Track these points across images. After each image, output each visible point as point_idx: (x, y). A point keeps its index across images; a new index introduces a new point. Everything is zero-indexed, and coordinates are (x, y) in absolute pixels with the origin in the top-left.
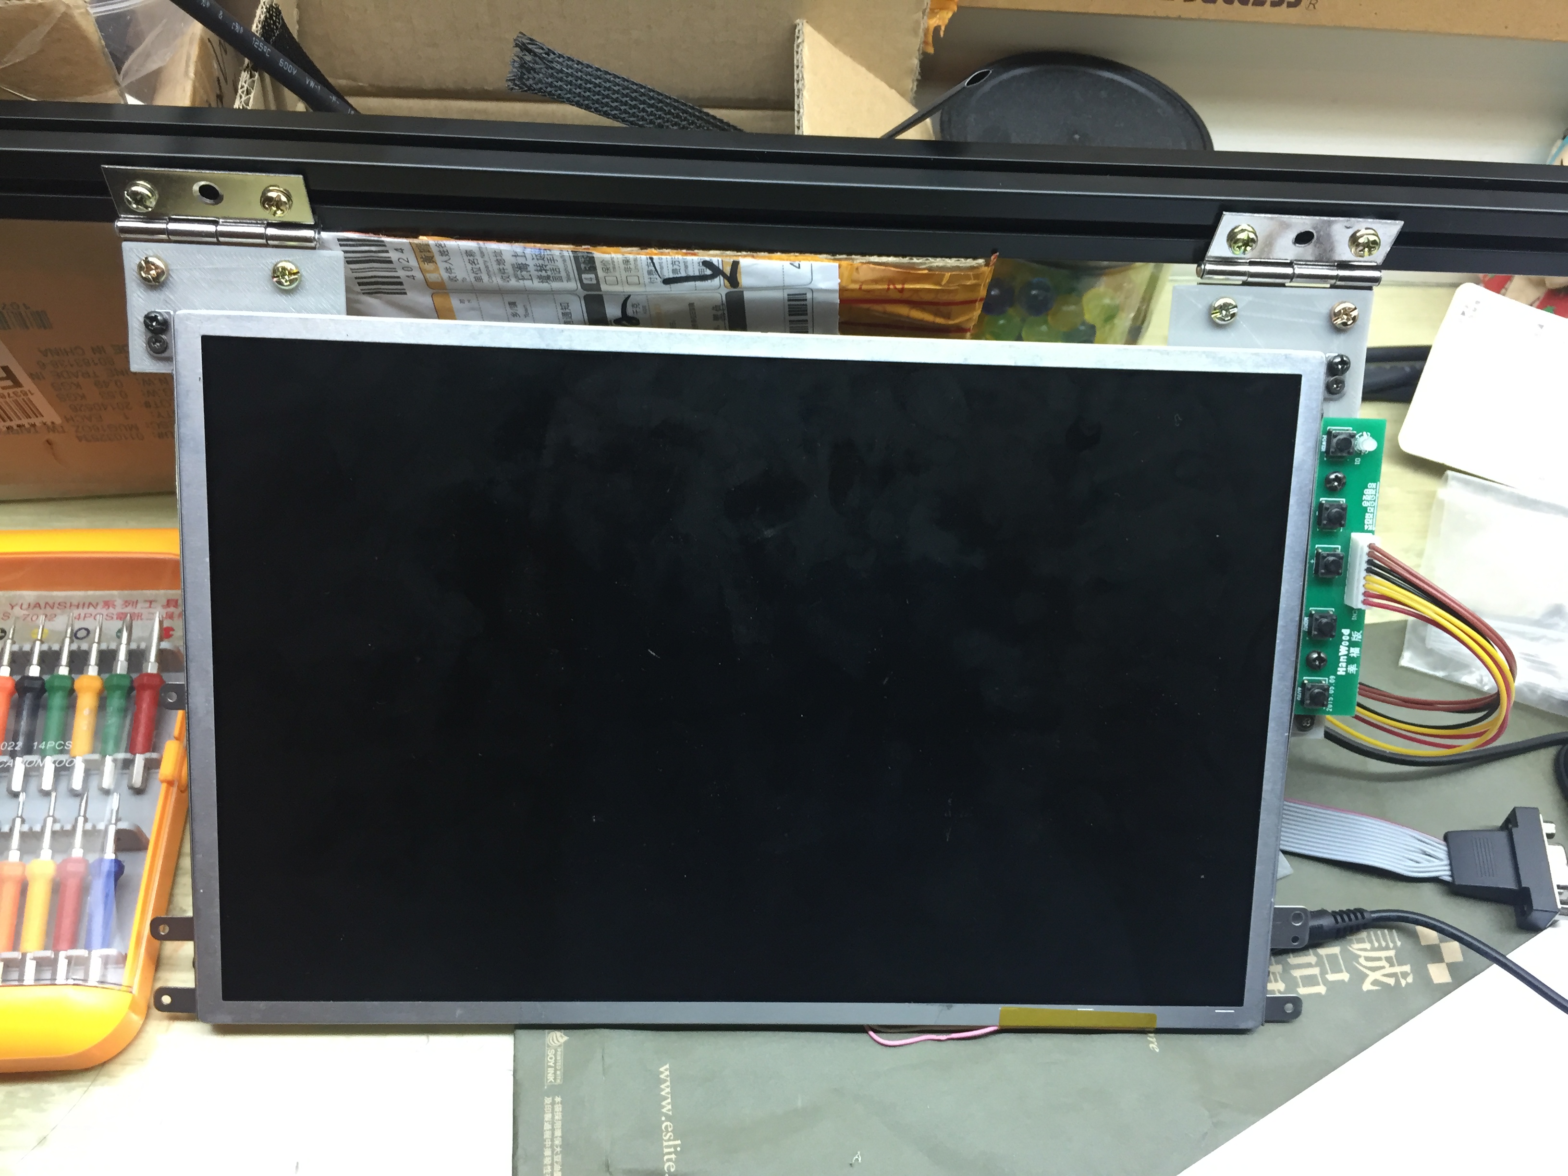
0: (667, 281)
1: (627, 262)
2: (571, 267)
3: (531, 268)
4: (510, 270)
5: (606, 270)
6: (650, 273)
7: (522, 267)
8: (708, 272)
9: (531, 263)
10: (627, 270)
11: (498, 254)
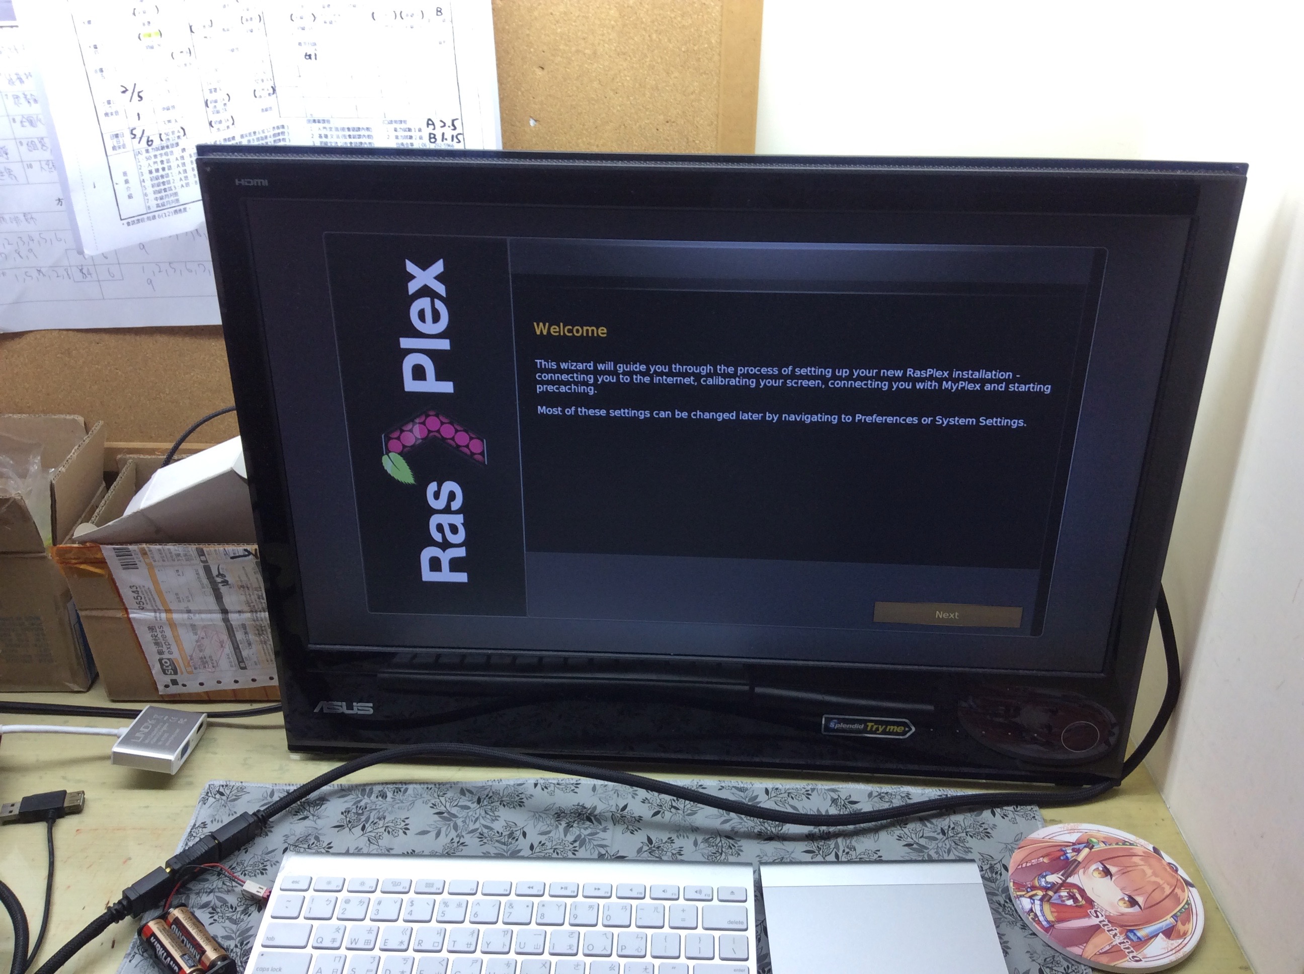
0: (232, 558)
1: (215, 550)
2: (195, 552)
3: (182, 555)
4: (174, 557)
5: (209, 555)
6: (225, 555)
7: (179, 555)
8: (247, 553)
9: (182, 553)
10: (216, 554)
11: (169, 549)
